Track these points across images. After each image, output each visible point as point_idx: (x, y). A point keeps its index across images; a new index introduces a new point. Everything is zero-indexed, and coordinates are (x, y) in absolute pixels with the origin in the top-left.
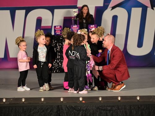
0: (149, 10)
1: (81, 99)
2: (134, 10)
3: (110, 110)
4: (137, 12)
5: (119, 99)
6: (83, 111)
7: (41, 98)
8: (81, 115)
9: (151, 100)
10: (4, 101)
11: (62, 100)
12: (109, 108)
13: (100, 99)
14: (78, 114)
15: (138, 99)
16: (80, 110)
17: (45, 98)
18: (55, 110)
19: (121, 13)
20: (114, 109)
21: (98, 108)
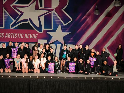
0: (63, 45)
1: (37, 77)
2: (58, 45)
3: (48, 82)
4: (59, 46)
5: (51, 77)
6: (38, 81)
7: (23, 76)
8: (37, 83)
9: (63, 78)
10: (9, 77)
11: (30, 77)
12: (47, 81)
13: (44, 77)
14: (36, 82)
15: (58, 78)
16: (37, 81)
17: (24, 76)
18: (28, 81)
19: (53, 46)
20: (49, 81)
21: (44, 80)
